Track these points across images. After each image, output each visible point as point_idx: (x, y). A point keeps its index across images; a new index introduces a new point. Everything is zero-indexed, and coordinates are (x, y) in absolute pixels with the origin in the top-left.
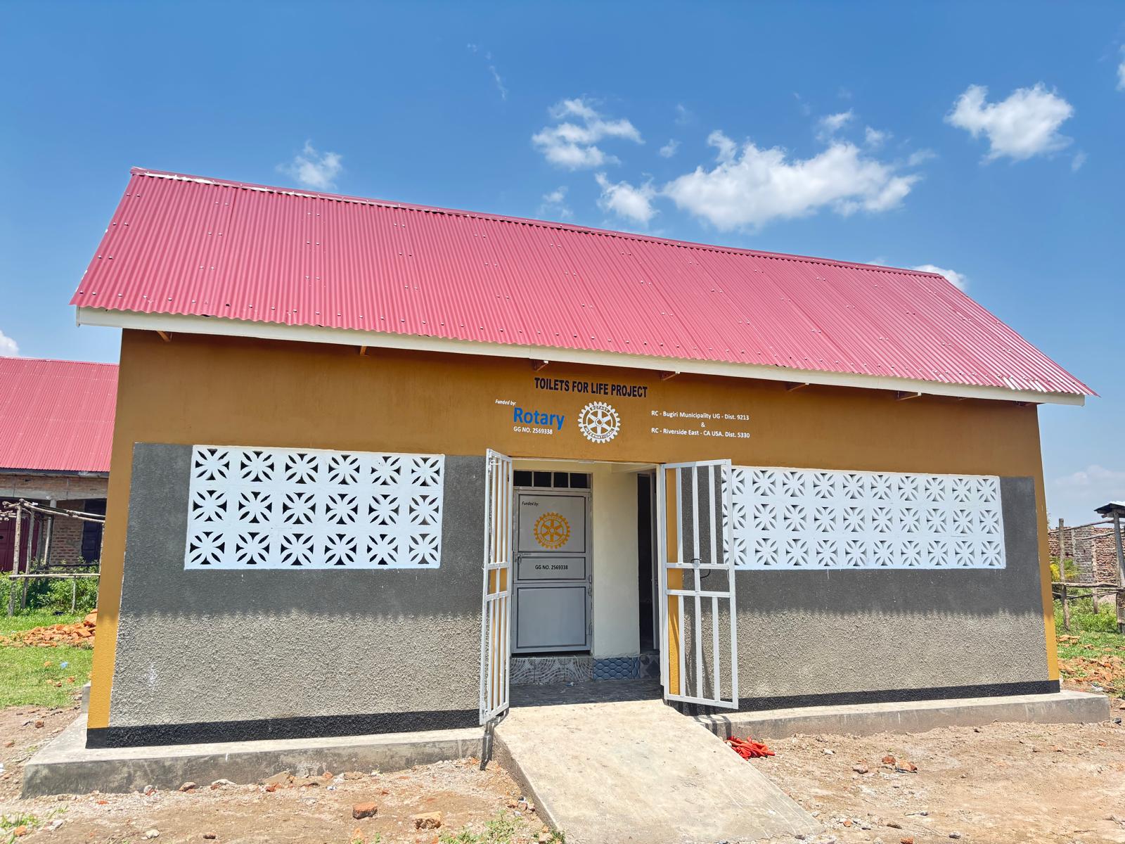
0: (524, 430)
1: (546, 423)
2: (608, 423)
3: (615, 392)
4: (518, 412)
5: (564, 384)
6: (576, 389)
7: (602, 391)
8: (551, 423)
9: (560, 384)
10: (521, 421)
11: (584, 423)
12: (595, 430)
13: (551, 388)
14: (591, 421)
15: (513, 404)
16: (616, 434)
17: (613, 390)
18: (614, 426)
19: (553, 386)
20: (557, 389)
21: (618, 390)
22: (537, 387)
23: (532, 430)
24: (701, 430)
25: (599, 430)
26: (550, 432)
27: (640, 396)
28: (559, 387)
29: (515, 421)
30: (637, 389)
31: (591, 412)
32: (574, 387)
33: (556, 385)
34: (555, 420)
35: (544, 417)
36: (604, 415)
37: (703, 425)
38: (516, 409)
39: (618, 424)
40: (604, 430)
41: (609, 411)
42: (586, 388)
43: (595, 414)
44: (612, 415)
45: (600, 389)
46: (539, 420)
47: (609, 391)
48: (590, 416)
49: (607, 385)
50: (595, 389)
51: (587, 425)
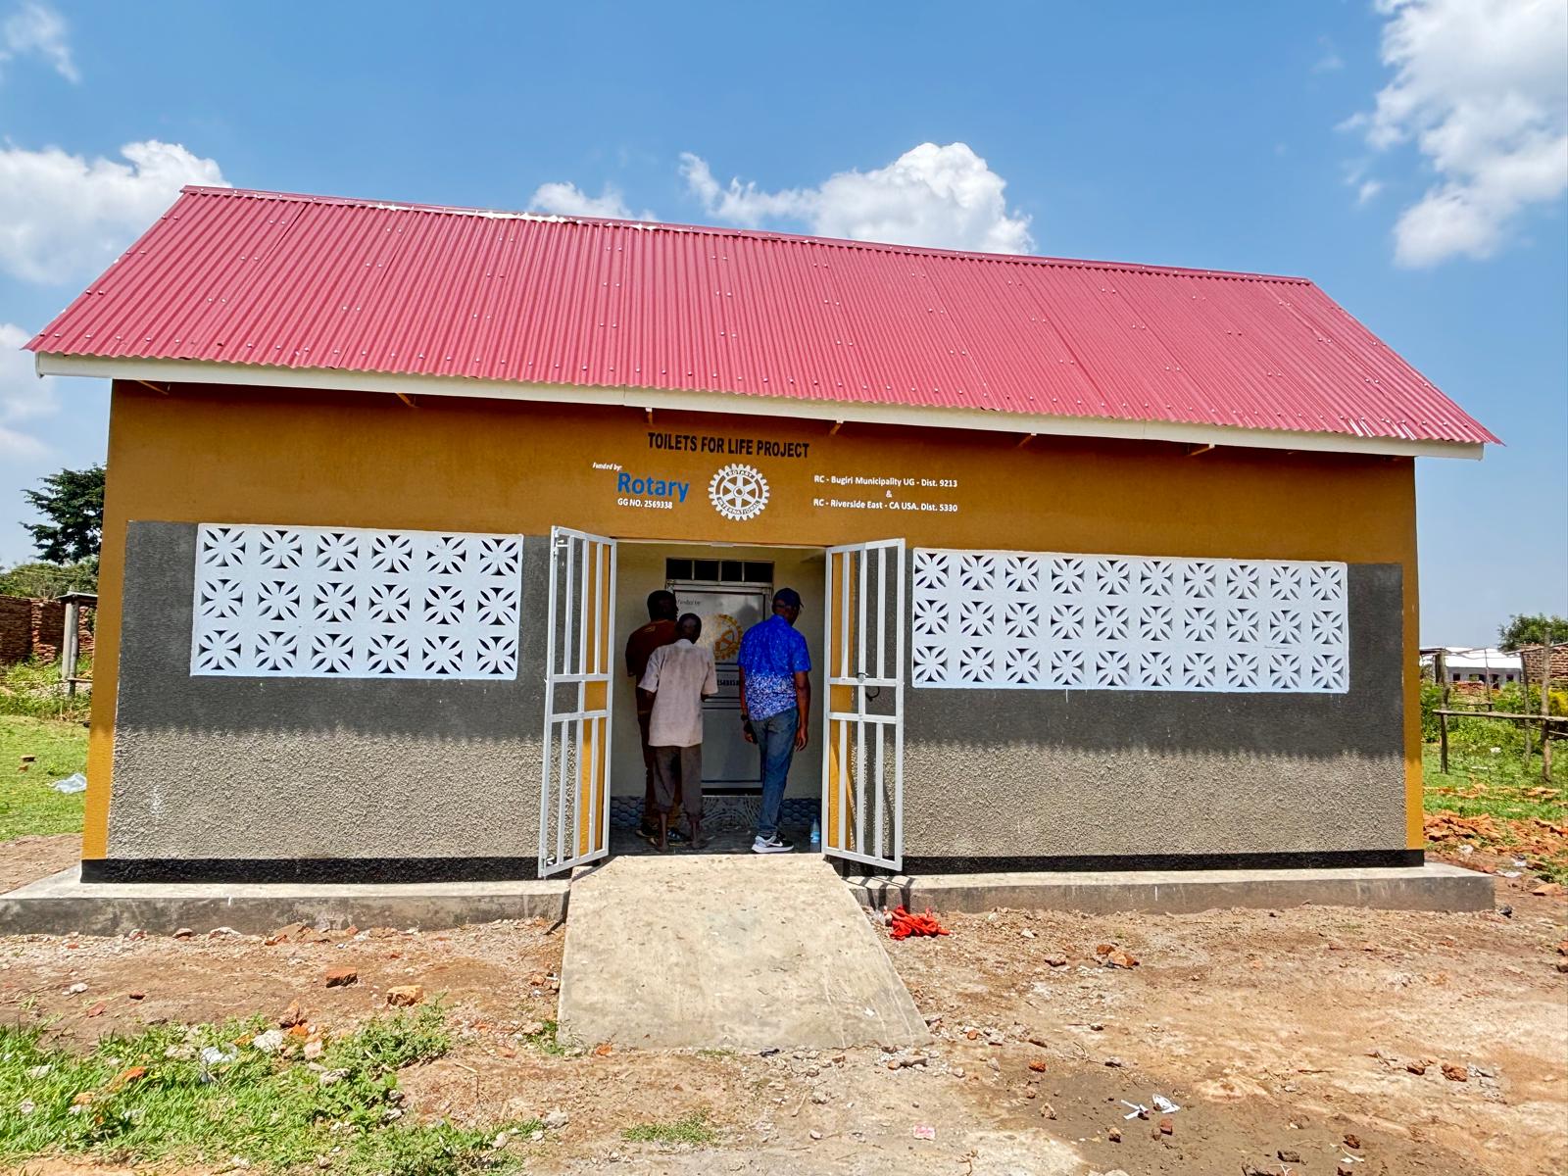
0: (633, 503)
1: (664, 492)
2: (752, 493)
3: (762, 452)
4: (625, 479)
5: (689, 441)
6: (706, 448)
7: (744, 450)
8: (670, 494)
9: (683, 441)
10: (628, 491)
11: (718, 492)
12: (732, 502)
13: (671, 447)
14: (727, 491)
15: (618, 468)
16: (763, 507)
17: (759, 448)
18: (760, 496)
19: (673, 444)
20: (680, 448)
21: (767, 449)
22: (651, 446)
23: (643, 503)
24: (886, 501)
25: (739, 502)
26: (670, 505)
27: (799, 455)
28: (682, 445)
29: (620, 490)
30: (793, 447)
31: (728, 478)
32: (703, 445)
33: (678, 442)
34: (675, 489)
35: (660, 486)
36: (746, 482)
37: (889, 494)
38: (621, 475)
39: (765, 494)
40: (745, 503)
41: (753, 477)
42: (720, 446)
43: (734, 481)
44: (757, 482)
45: (742, 447)
46: (653, 489)
47: (754, 450)
48: (725, 483)
49: (751, 442)
50: (733, 448)
51: (721, 495)
